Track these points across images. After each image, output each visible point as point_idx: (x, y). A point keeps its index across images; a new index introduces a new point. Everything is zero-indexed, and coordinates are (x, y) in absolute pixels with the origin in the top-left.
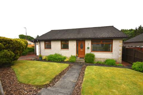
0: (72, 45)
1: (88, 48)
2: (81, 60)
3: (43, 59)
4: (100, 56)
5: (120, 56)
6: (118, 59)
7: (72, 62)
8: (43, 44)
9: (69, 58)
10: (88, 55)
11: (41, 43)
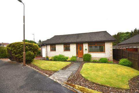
0: (73, 47)
1: (86, 50)
2: (80, 59)
3: (49, 59)
4: (96, 55)
5: (112, 55)
6: (110, 58)
7: (73, 61)
8: (49, 47)
9: (70, 58)
10: (86, 55)
11: (47, 46)
